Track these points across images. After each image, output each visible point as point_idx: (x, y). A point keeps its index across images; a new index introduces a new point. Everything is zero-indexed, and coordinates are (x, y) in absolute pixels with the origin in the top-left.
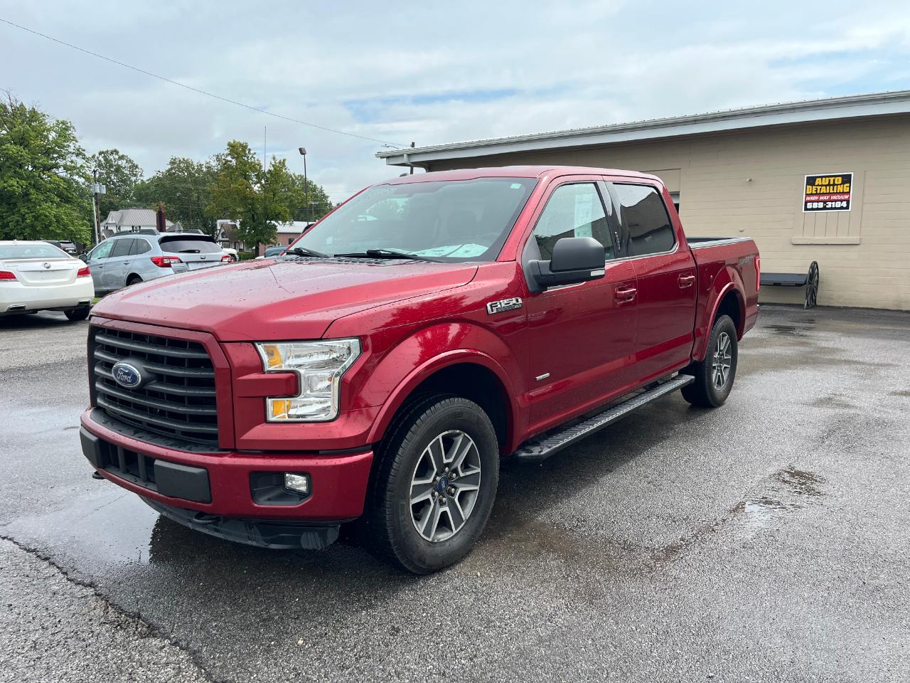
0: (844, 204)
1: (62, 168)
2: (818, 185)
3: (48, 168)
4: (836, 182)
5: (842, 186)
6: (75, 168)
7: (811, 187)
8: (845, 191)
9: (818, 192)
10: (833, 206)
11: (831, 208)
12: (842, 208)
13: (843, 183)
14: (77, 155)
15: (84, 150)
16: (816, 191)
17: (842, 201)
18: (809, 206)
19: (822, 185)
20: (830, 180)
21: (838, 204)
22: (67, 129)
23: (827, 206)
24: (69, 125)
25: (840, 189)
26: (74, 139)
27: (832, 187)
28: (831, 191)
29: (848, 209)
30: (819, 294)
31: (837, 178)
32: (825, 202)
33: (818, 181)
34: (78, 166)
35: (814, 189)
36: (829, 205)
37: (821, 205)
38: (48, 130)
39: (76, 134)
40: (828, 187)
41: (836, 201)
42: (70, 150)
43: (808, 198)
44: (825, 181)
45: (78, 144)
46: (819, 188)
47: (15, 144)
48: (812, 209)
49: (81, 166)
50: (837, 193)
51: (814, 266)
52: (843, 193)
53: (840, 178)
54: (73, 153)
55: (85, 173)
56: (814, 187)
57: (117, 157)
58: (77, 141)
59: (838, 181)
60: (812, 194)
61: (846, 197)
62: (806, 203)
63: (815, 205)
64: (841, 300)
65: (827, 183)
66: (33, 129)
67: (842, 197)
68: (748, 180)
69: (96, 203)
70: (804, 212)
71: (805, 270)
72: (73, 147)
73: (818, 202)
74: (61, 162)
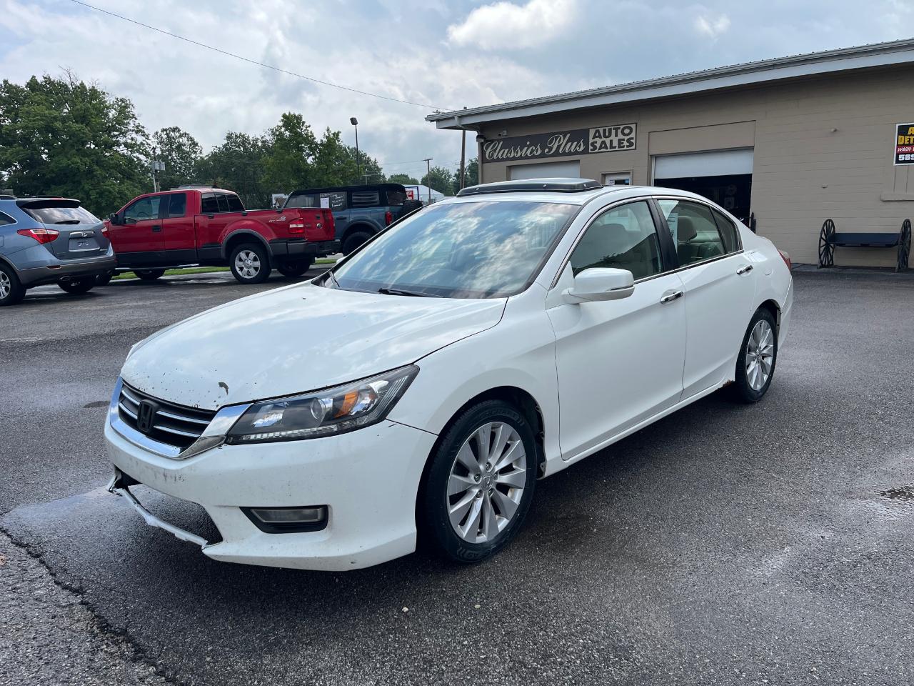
1: (123, 146)
3: (109, 146)
6: (135, 144)
7: (903, 137)
14: (137, 132)
15: (143, 127)
16: (909, 141)
18: (901, 157)
22: (126, 107)
24: (128, 102)
26: (133, 117)
30: (911, 255)
34: (138, 143)
35: (907, 139)
38: (108, 108)
39: (135, 112)
42: (130, 128)
43: (900, 150)
45: (137, 121)
47: (77, 122)
48: (905, 162)
49: (141, 143)
54: (133, 131)
55: (145, 149)
56: (907, 137)
57: (178, 134)
58: (136, 119)
60: (904, 145)
62: (898, 155)
63: (908, 157)
66: (94, 107)
68: (832, 130)
69: (157, 180)
70: (895, 164)
71: (897, 229)
72: (132, 125)
73: (911, 154)
74: (122, 140)
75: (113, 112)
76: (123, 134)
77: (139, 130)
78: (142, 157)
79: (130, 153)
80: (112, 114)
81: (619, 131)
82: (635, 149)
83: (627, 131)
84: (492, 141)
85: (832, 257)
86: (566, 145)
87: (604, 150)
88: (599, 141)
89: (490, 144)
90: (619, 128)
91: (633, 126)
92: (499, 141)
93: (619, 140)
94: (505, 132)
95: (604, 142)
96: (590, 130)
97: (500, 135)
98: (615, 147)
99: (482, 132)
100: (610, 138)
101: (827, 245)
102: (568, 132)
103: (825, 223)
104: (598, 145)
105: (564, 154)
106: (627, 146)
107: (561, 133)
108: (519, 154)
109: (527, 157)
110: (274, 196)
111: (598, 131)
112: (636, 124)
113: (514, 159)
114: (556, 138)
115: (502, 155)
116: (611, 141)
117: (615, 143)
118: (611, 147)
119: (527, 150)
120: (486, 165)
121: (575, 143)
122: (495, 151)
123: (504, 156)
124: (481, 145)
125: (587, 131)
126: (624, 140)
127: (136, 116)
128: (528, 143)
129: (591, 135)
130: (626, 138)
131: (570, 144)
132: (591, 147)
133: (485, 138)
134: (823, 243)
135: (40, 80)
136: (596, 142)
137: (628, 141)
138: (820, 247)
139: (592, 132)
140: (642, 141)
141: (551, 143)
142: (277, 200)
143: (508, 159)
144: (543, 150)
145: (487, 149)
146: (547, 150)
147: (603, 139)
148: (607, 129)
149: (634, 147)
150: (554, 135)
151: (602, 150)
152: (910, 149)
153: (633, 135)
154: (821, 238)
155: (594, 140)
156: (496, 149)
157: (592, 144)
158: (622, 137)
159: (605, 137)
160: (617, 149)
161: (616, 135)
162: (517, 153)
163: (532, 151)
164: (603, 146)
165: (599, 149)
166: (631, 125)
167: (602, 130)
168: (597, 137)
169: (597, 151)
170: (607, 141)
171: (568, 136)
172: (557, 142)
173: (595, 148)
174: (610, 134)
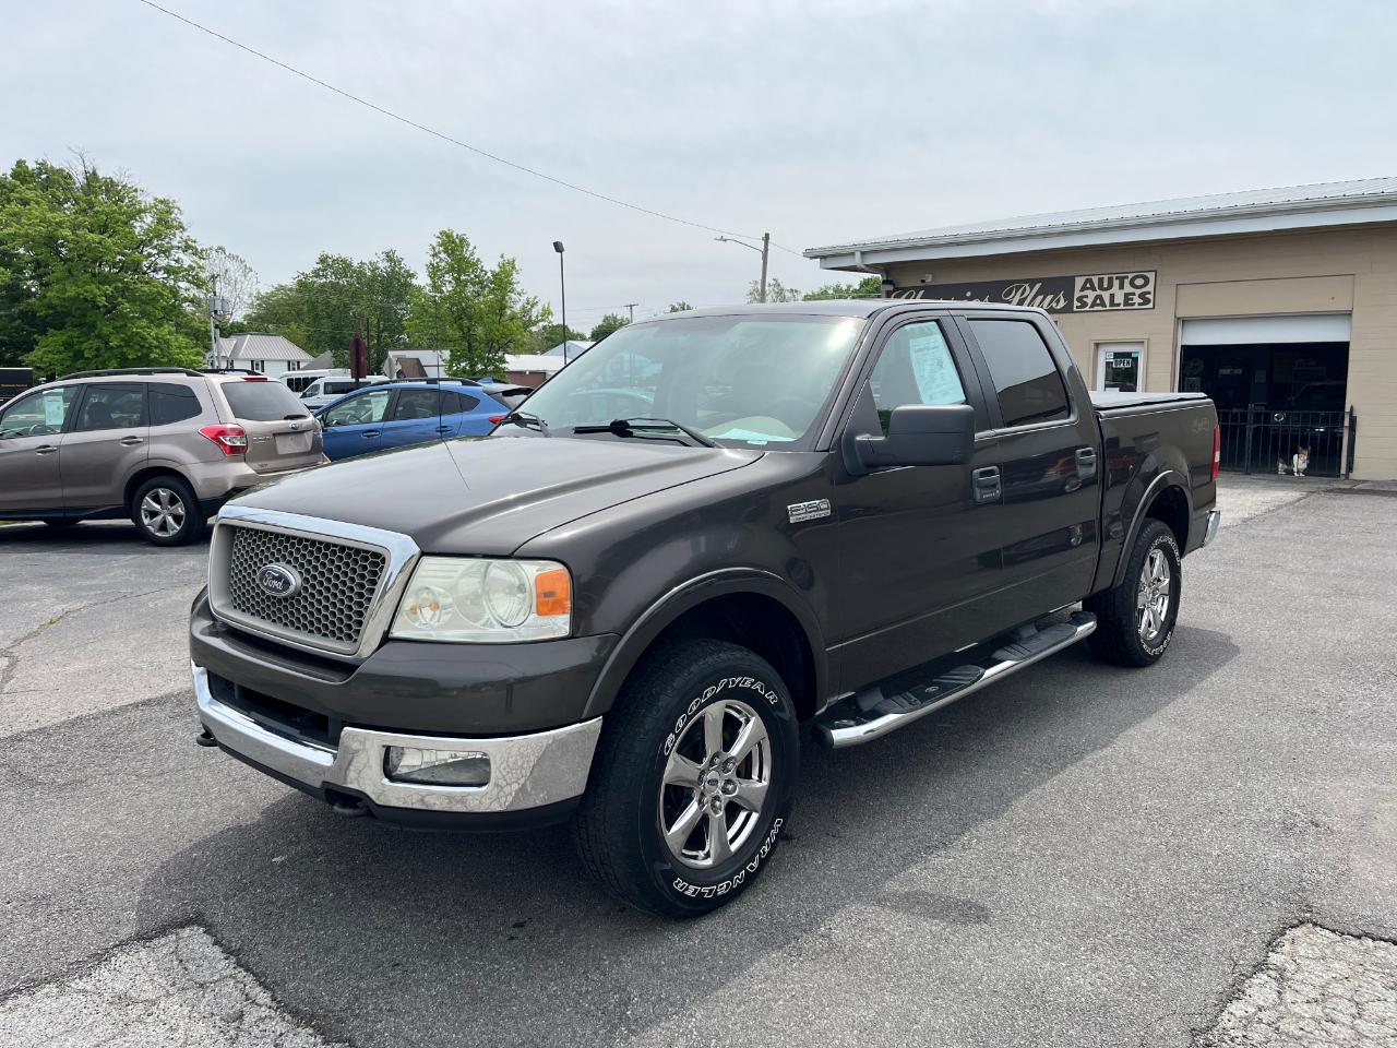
1: (163, 271)
6: (182, 268)
14: (185, 250)
15: (195, 242)
22: (170, 211)
24: (173, 205)
26: (181, 227)
34: (186, 266)
38: (140, 211)
39: (183, 219)
42: (175, 243)
45: (185, 234)
49: (190, 266)
54: (179, 248)
69: (216, 327)
72: (178, 238)
74: (163, 262)
75: (149, 218)
77: (187, 247)
78: (192, 288)
79: (173, 282)
80: (147, 220)
81: (1127, 282)
82: (1154, 308)
83: (1139, 282)
84: (905, 289)
86: (1034, 298)
87: (1100, 308)
88: (1091, 295)
89: (902, 294)
90: (1127, 277)
91: (1151, 276)
92: (917, 289)
93: (1126, 295)
94: (931, 276)
95: (1099, 297)
96: (1077, 279)
97: (923, 281)
98: (1119, 305)
99: (888, 276)
100: (1110, 292)
102: (1038, 281)
104: (1089, 301)
106: (1140, 304)
107: (1026, 281)
111: (1090, 281)
112: (1155, 272)
114: (1018, 289)
116: (1112, 296)
117: (1119, 299)
118: (1113, 304)
121: (1050, 297)
125: (1070, 281)
126: (1134, 294)
127: (184, 226)
128: (969, 294)
129: (1078, 286)
131: (1041, 297)
132: (1076, 304)
133: (894, 285)
135: (32, 165)
136: (1086, 297)
139: (1079, 282)
140: (1165, 299)
141: (1008, 295)
147: (1099, 292)
148: (1106, 277)
149: (1151, 305)
150: (1017, 284)
151: (1096, 308)
153: (1150, 288)
155: (1082, 294)
157: (1080, 299)
158: (1132, 290)
159: (1102, 289)
160: (1122, 307)
161: (1121, 287)
164: (1098, 302)
165: (1091, 307)
166: (1146, 274)
167: (1095, 280)
168: (1088, 289)
169: (1087, 309)
170: (1106, 296)
171: (1038, 286)
172: (1020, 291)
173: (1085, 304)
174: (1110, 286)
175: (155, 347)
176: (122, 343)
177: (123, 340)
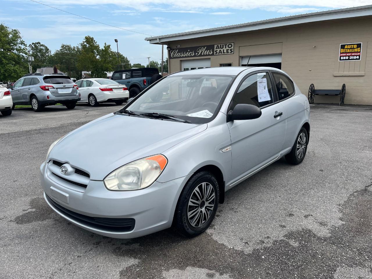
0: (358, 57)
1: (15, 50)
2: (346, 49)
3: (9, 50)
4: (354, 47)
5: (357, 49)
7: (342, 49)
8: (358, 51)
9: (346, 52)
10: (353, 58)
11: (352, 59)
12: (357, 59)
13: (357, 47)
15: (24, 42)
16: (345, 51)
17: (357, 56)
18: (342, 58)
19: (348, 49)
20: (351, 46)
21: (355, 57)
22: (17, 33)
23: (350, 58)
24: (18, 31)
25: (356, 50)
26: (20, 37)
27: (352, 49)
28: (352, 51)
29: (360, 59)
30: (345, 99)
31: (355, 45)
32: (349, 56)
33: (346, 47)
34: (22, 49)
36: (351, 58)
37: (347, 58)
39: (20, 35)
40: (350, 50)
41: (354, 56)
42: (18, 42)
43: (341, 55)
44: (349, 47)
45: (21, 39)
46: (346, 50)
48: (343, 60)
49: (23, 48)
50: (354, 52)
51: (344, 86)
52: (358, 52)
53: (356, 45)
54: (20, 43)
55: (25, 51)
57: (40, 45)
58: (21, 38)
59: (355, 46)
60: (343, 53)
61: (359, 54)
62: (340, 57)
63: (344, 58)
64: (355, 102)
65: (350, 48)
66: (3, 33)
67: (357, 54)
68: (314, 46)
69: (30, 65)
70: (339, 61)
71: (340, 88)
73: (346, 56)
74: (15, 47)
75: (11, 35)
76: (16, 45)
77: (22, 43)
78: (24, 55)
79: (18, 53)
80: (10, 36)
81: (227, 46)
83: (230, 46)
84: (174, 50)
85: (313, 99)
86: (205, 51)
87: (221, 54)
88: (218, 50)
89: (173, 51)
90: (227, 45)
91: (233, 44)
92: (176, 49)
93: (227, 50)
94: (179, 45)
95: (220, 51)
97: (177, 47)
98: (225, 53)
99: (169, 46)
100: (223, 49)
101: (311, 94)
103: (311, 86)
104: (218, 52)
105: (204, 55)
106: (230, 52)
107: (202, 46)
108: (185, 56)
109: (188, 57)
110: (83, 72)
111: (218, 46)
112: (234, 43)
113: (183, 57)
114: (201, 48)
115: (178, 55)
116: (223, 50)
117: (225, 51)
118: (224, 53)
119: (188, 54)
120: (171, 60)
121: (208, 51)
122: (175, 53)
123: (179, 56)
124: (169, 51)
125: (214, 46)
126: (229, 50)
128: (189, 50)
129: (215, 47)
130: (230, 49)
132: (215, 53)
133: (170, 48)
134: (310, 94)
136: (217, 50)
137: (231, 50)
138: (309, 95)
140: (236, 51)
141: (198, 50)
142: (85, 74)
143: (180, 57)
144: (195, 53)
145: (171, 53)
146: (197, 54)
147: (220, 49)
148: (222, 45)
149: (233, 53)
151: (220, 54)
152: (345, 55)
153: (232, 48)
154: (309, 92)
156: (176, 52)
157: (216, 51)
158: (228, 48)
159: (221, 48)
160: (226, 53)
161: (226, 48)
162: (184, 55)
163: (191, 54)
164: (220, 52)
165: (219, 53)
166: (232, 44)
167: (219, 46)
168: (218, 48)
169: (217, 54)
170: (222, 50)
171: (206, 47)
172: (201, 50)
173: (217, 53)
174: (223, 48)
175: (13, 72)
176: (4, 71)
177: (4, 70)
